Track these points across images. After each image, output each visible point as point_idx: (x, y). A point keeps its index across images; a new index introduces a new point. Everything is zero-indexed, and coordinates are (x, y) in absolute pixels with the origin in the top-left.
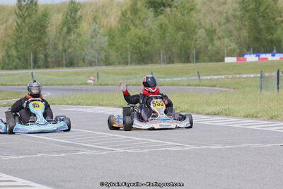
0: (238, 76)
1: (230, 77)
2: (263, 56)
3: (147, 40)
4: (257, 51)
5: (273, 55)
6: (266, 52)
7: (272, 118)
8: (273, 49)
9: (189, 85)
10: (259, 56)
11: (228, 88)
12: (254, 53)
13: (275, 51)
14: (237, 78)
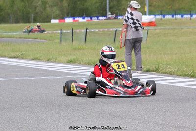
0: (55, 32)
1: (50, 32)
2: (77, 19)
3: (2, 8)
4: (73, 16)
5: (84, 18)
6: (79, 16)
7: (48, 60)
8: (83, 14)
9: (20, 38)
10: (75, 19)
11: (45, 39)
12: (71, 17)
13: (84, 16)
14: (53, 33)
